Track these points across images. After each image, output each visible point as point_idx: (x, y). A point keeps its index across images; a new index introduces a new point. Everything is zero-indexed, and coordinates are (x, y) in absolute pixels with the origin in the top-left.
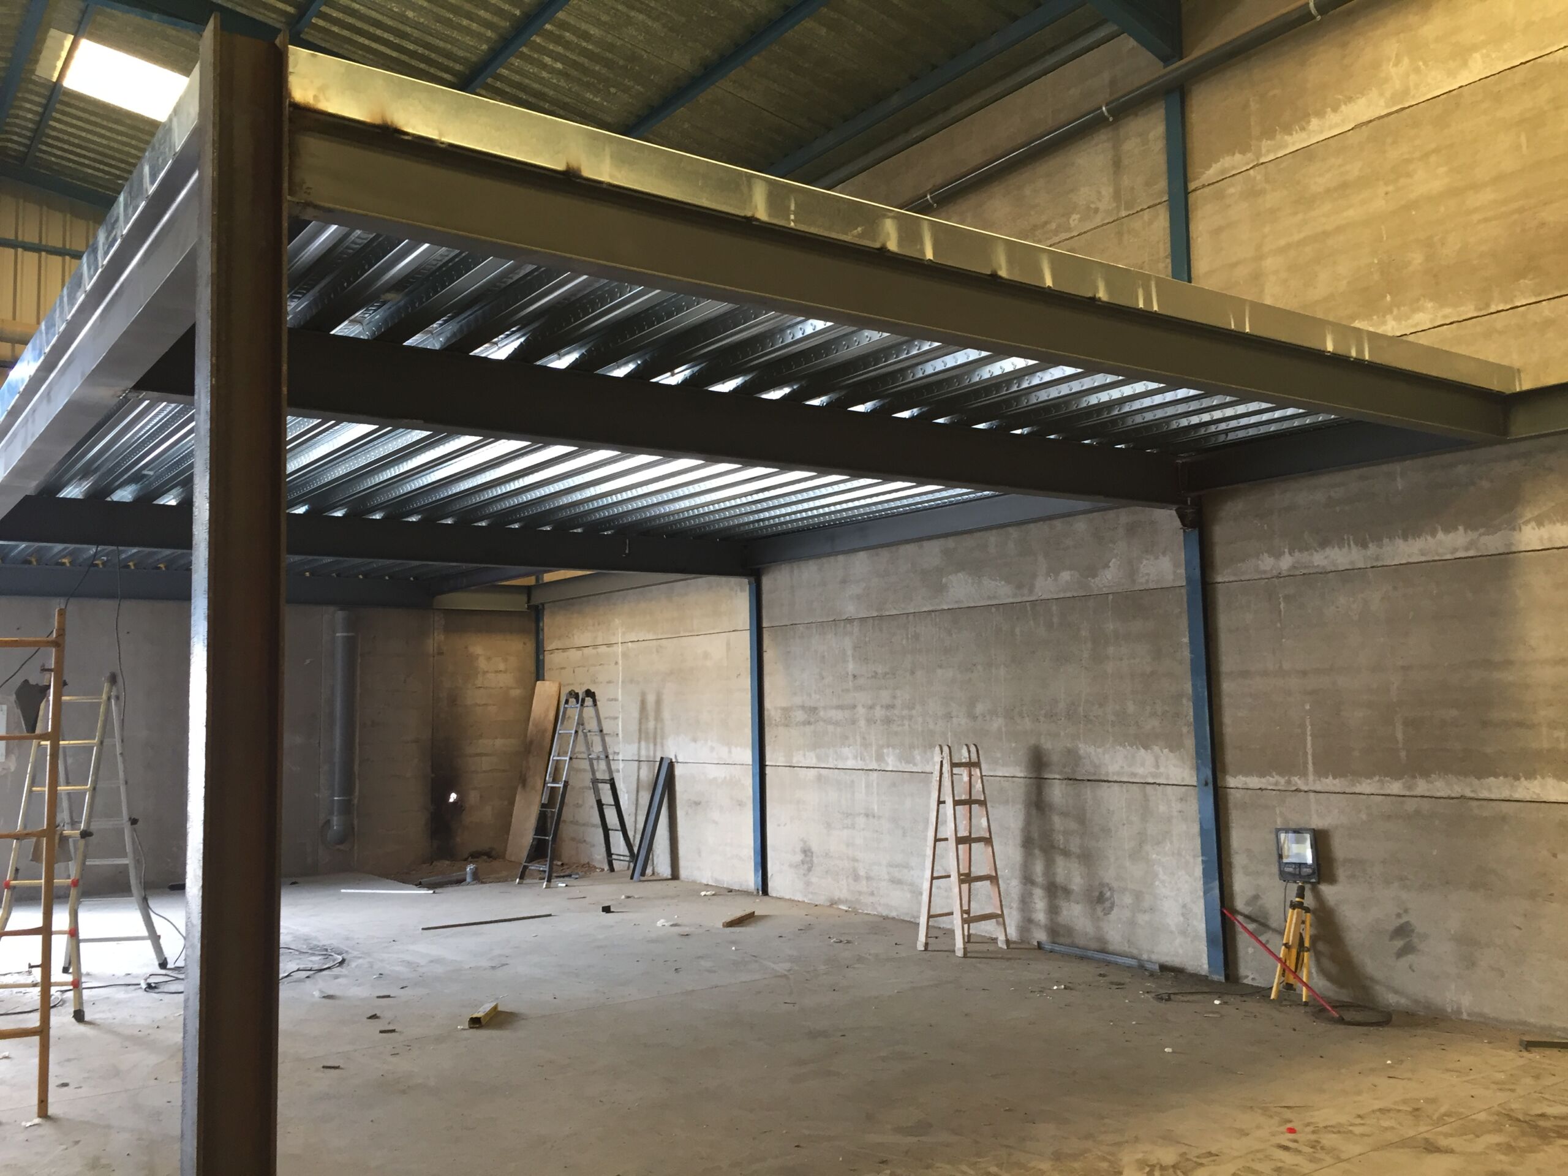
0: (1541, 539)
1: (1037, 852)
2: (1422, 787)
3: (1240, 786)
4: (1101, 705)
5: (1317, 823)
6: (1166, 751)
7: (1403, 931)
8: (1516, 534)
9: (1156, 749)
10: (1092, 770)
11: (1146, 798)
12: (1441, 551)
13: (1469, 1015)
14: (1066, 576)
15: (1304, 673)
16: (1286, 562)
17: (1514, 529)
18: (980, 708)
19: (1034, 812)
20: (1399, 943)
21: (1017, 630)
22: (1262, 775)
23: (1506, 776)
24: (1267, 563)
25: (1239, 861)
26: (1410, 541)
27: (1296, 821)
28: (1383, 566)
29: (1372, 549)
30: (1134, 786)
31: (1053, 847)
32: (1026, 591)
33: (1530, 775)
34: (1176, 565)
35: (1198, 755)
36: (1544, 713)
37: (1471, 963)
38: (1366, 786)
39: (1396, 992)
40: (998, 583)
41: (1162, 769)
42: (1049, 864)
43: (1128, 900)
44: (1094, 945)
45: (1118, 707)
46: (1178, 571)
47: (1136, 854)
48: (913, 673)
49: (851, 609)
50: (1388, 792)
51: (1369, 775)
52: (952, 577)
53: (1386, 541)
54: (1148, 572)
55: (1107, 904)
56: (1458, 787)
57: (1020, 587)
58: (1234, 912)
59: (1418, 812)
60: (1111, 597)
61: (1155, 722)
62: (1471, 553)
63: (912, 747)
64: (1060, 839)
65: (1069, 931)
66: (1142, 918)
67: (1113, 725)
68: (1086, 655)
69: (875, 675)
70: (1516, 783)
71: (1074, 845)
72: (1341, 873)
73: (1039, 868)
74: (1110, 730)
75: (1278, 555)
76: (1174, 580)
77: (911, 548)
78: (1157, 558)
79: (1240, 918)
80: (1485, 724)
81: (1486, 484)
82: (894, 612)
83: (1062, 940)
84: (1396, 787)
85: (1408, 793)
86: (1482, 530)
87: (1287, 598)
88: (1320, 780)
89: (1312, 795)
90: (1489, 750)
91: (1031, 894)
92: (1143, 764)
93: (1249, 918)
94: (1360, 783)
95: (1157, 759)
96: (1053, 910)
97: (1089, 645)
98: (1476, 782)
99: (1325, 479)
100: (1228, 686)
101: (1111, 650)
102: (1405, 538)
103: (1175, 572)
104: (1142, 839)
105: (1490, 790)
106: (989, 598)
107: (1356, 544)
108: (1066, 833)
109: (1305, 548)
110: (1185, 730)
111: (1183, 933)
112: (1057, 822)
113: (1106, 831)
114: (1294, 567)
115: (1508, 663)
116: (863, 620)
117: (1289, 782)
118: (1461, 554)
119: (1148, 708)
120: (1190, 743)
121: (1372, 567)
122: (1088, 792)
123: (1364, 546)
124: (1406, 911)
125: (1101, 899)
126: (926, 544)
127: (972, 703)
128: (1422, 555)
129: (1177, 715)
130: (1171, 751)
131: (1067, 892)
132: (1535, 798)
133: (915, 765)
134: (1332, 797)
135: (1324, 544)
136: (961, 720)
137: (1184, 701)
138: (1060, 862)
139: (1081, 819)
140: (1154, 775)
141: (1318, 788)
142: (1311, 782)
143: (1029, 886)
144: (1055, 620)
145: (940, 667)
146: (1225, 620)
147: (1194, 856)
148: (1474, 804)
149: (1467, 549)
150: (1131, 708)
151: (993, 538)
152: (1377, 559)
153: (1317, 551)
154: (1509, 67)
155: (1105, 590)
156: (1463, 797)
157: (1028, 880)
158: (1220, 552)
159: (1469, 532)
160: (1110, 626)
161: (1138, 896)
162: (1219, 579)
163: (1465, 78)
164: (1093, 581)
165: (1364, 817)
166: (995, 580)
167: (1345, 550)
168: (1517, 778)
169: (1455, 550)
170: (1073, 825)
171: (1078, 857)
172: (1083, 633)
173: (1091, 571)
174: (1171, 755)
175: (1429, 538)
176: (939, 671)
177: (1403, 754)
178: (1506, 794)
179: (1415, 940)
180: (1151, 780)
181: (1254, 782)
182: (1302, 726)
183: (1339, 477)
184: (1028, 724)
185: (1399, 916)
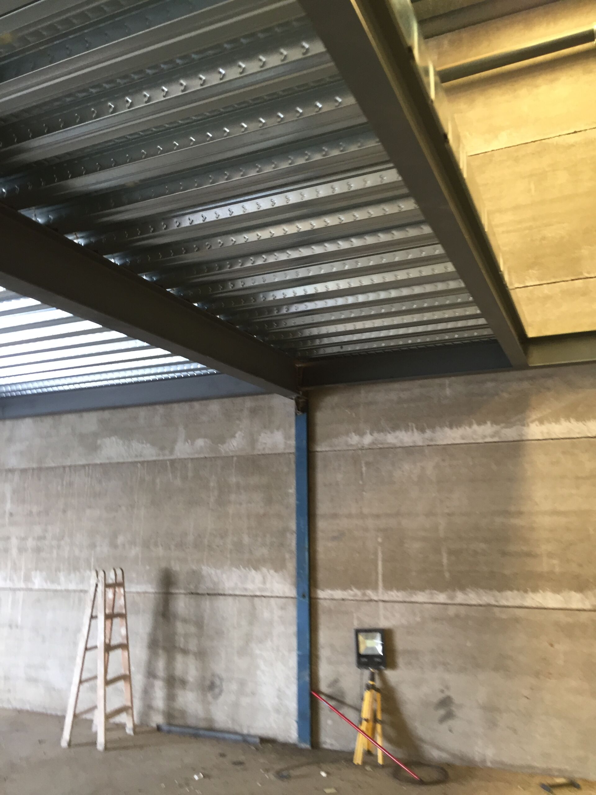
0: (542, 433)
1: (161, 652)
2: (460, 597)
3: (327, 597)
4: (222, 537)
5: (383, 624)
6: (272, 572)
7: (446, 702)
8: (525, 429)
9: (264, 570)
10: (212, 586)
11: (254, 607)
12: (475, 436)
13: (491, 762)
14: (200, 442)
15: (378, 516)
16: (368, 439)
17: (524, 425)
18: (121, 539)
19: (161, 619)
20: (442, 712)
21: (158, 481)
22: (344, 588)
23: (518, 590)
24: (354, 439)
25: (324, 653)
26: (455, 429)
27: (368, 623)
28: (436, 445)
29: (428, 434)
30: (245, 599)
31: (174, 647)
32: (167, 452)
33: (535, 590)
34: (287, 437)
35: (299, 575)
36: (544, 548)
37: (493, 724)
38: (421, 597)
39: (438, 748)
40: (144, 446)
41: (268, 586)
42: (170, 661)
43: (234, 687)
44: (202, 724)
45: (235, 539)
46: (288, 442)
47: (244, 651)
48: (64, 511)
49: (13, 462)
50: (437, 601)
51: (422, 589)
52: (107, 441)
53: (438, 428)
54: (265, 442)
55: (217, 690)
56: (486, 598)
57: (162, 448)
58: (319, 692)
59: (457, 616)
60: (235, 459)
61: (264, 551)
62: (496, 439)
63: (58, 570)
64: (181, 642)
65: (183, 713)
66: (245, 701)
67: (231, 553)
68: (212, 499)
69: (30, 513)
70: (525, 595)
71: (193, 646)
72: (401, 661)
73: (161, 665)
74: (229, 556)
75: (361, 434)
76: (285, 449)
77: (72, 418)
78: (272, 432)
79: (323, 697)
80: (504, 554)
81: (505, 395)
82: (53, 465)
83: (176, 722)
84: (442, 598)
85: (449, 602)
86: (503, 425)
87: (368, 464)
88: (387, 593)
89: (381, 604)
90: (507, 572)
91: (152, 686)
92: (253, 582)
93: (331, 697)
94: (416, 595)
95: (264, 578)
96: (171, 697)
97: (216, 493)
98: (497, 593)
99: (396, 386)
100: (321, 524)
101: (233, 497)
102: (451, 427)
103: (286, 443)
104: (248, 638)
105: (507, 600)
106: (136, 456)
107: (417, 429)
108: (186, 636)
109: (381, 430)
110: (287, 556)
111: (278, 711)
112: (180, 628)
113: (220, 633)
114: (373, 443)
115: (520, 513)
116: (24, 471)
117: (364, 594)
118: (489, 440)
119: (260, 539)
120: (291, 565)
121: (428, 446)
122: (206, 604)
123: (423, 430)
124: (448, 688)
125: (212, 686)
126: (86, 415)
127: (114, 535)
128: (463, 439)
129: (282, 545)
130: (276, 571)
131: (183, 683)
132: (539, 605)
133: (59, 584)
134: (397, 606)
135: (395, 428)
136: (104, 549)
137: (288, 535)
138: (179, 659)
139: (199, 624)
140: (260, 590)
141: (386, 598)
142: (381, 594)
143: (151, 679)
144: (190, 474)
145: (90, 507)
146: (321, 478)
147: (290, 651)
148: (496, 610)
149: (492, 436)
150: (246, 539)
151: (142, 412)
152: (432, 440)
153: (390, 433)
154: (524, 142)
155: (231, 454)
156: (489, 605)
157: (151, 674)
158: (320, 431)
159: (495, 426)
160: (233, 480)
161: (242, 684)
162: (319, 449)
163: (495, 145)
164: (222, 446)
165: (418, 619)
166: (143, 443)
167: (410, 433)
168: (526, 591)
169: (485, 437)
170: (192, 629)
171: (195, 654)
172: (212, 484)
173: (222, 440)
174: (275, 575)
175: (467, 428)
176: (88, 511)
177: (447, 575)
178: (518, 602)
179: (453, 708)
180: (258, 593)
181: (338, 594)
182: (376, 554)
183: (406, 385)
184: (160, 551)
185: (442, 691)
